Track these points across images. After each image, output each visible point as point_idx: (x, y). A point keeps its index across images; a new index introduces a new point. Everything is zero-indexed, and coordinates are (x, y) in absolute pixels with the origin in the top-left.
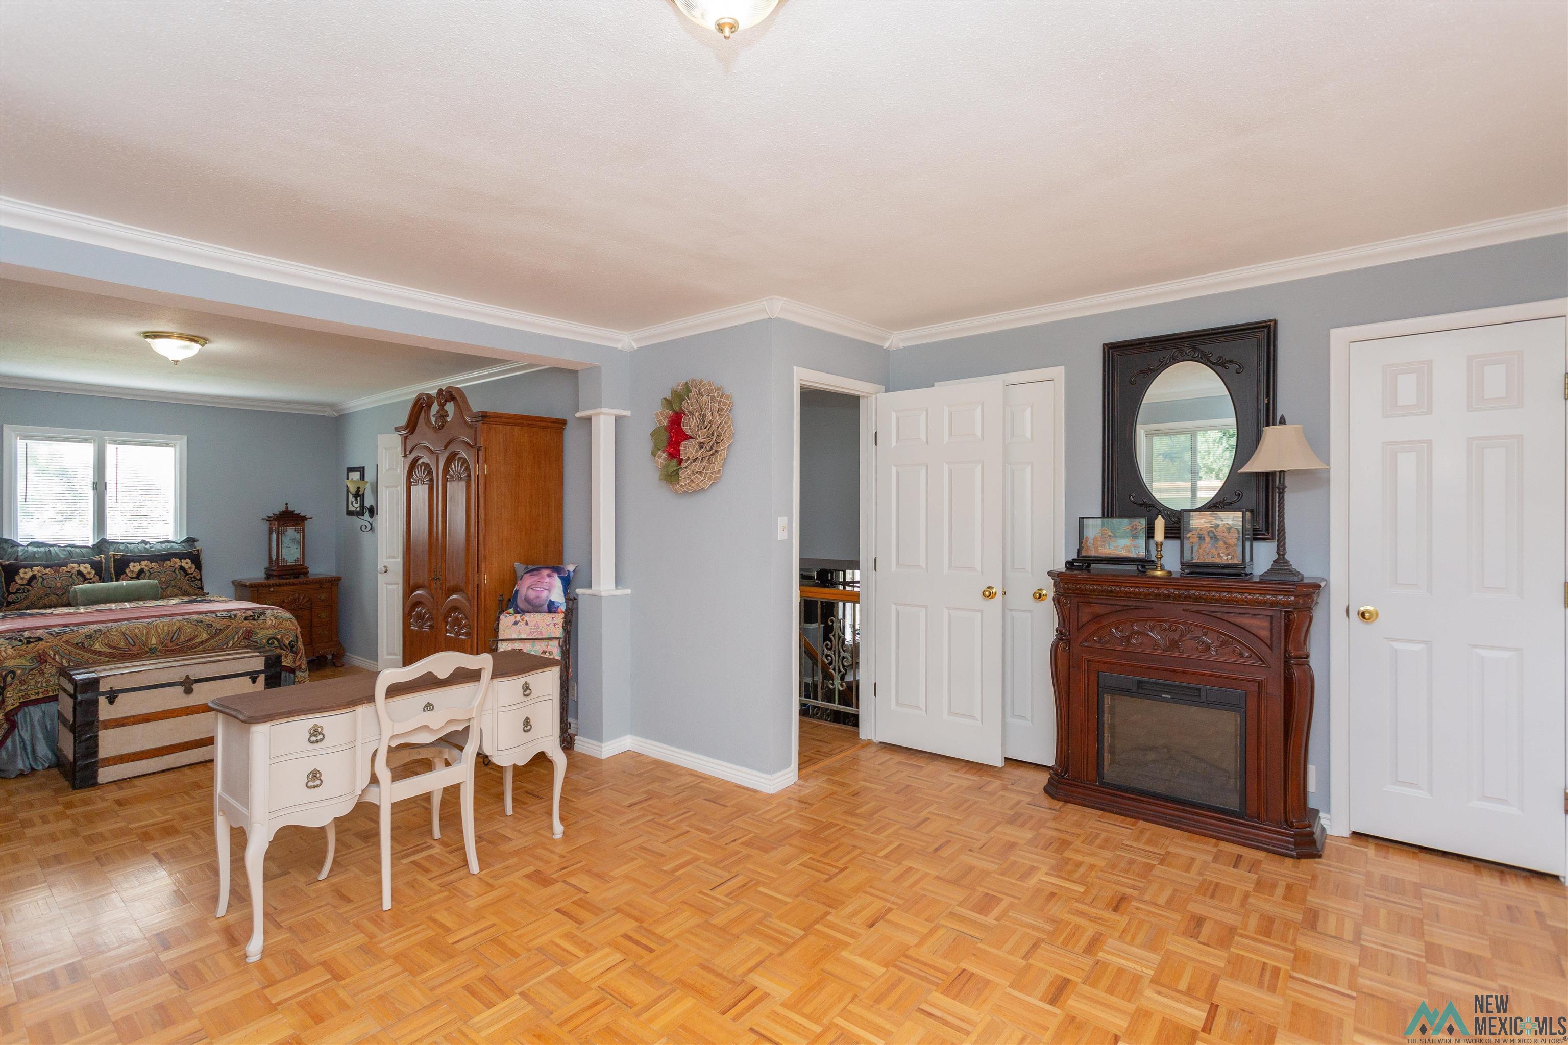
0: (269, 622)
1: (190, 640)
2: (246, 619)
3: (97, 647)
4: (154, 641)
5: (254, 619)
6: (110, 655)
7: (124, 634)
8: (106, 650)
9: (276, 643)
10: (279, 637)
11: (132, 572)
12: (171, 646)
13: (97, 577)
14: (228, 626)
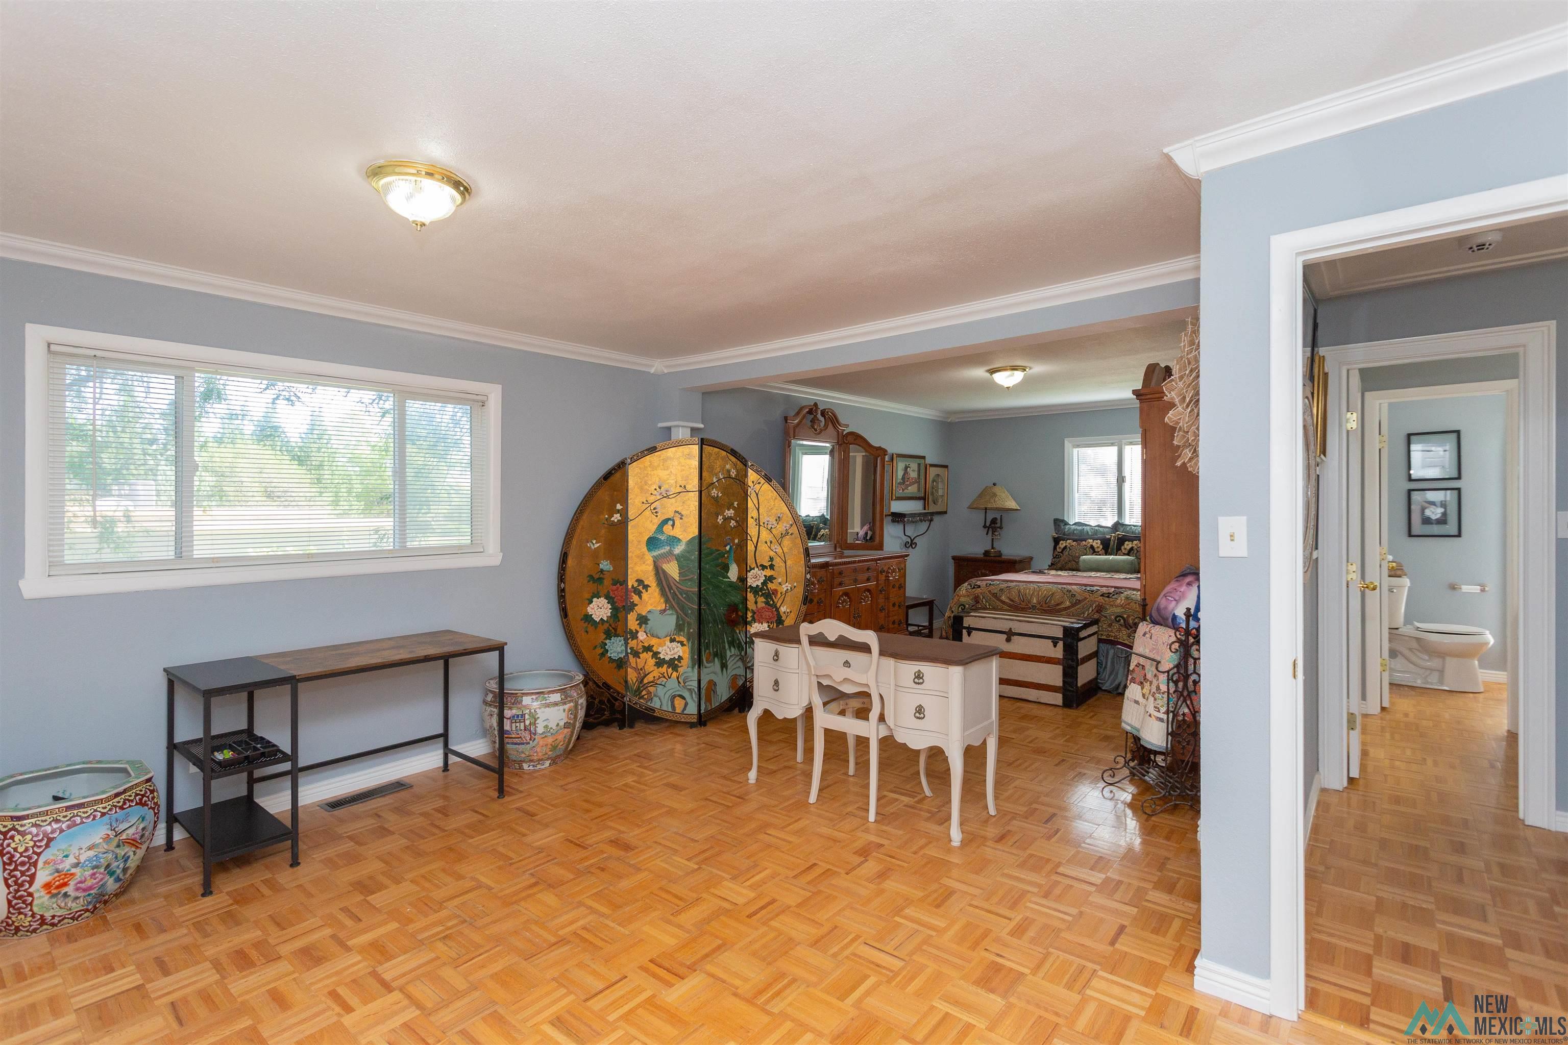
0: (1119, 601)
1: (1058, 605)
2: (1102, 595)
3: (1003, 598)
4: (1035, 601)
5: (1108, 597)
6: (1010, 606)
7: (1019, 592)
8: (1007, 601)
9: (1122, 621)
10: (1125, 616)
11: (1125, 549)
12: (1045, 607)
13: (1103, 551)
14: (1086, 598)
